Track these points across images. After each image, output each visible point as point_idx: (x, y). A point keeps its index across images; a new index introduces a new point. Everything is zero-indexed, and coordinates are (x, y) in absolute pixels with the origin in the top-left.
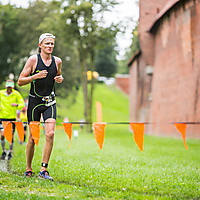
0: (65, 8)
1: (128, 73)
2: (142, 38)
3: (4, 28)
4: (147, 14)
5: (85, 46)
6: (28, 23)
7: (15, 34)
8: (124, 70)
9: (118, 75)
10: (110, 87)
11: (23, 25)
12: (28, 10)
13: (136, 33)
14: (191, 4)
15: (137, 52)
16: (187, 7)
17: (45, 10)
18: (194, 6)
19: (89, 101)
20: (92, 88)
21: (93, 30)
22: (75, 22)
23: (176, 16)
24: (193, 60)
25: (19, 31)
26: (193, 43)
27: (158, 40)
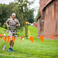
1: (37, 22)
2: (41, 12)
3: (2, 10)
4: (42, 5)
7: (5, 12)
9: (34, 23)
10: (32, 26)
11: (8, 10)
13: (39, 11)
15: (39, 16)
16: (53, 3)
17: (14, 5)
20: (27, 26)
21: (27, 10)
22: (22, 8)
24: (55, 18)
25: (7, 11)
26: (55, 13)
27: (45, 13)
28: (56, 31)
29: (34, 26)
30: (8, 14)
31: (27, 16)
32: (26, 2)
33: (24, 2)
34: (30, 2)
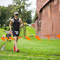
0: (17, 7)
2: (38, 13)
4: (39, 7)
5: (23, 16)
6: (8, 11)
7: (5, 14)
8: (34, 22)
9: (32, 23)
10: (30, 26)
11: (7, 11)
12: (8, 7)
14: (50, 4)
15: (37, 17)
16: (49, 5)
17: (12, 7)
18: (51, 4)
19: (25, 30)
20: (26, 27)
21: (25, 12)
22: (20, 10)
23: (46, 7)
24: (51, 18)
25: (6, 13)
26: (51, 14)
27: (42, 14)
29: (32, 27)
30: (7, 16)
31: (25, 18)
32: (24, 4)
33: (22, 4)
34: (27, 4)
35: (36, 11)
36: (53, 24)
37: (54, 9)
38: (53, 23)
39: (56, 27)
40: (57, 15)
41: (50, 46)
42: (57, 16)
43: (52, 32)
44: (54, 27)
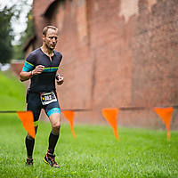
2: (37, 22)
8: (20, 56)
13: (31, 17)
15: (32, 37)
24: (89, 44)
26: (89, 27)
28: (92, 94)
29: (14, 74)
35: (31, 12)
36: (94, 68)
37: (102, 9)
38: (95, 61)
39: (108, 81)
40: (111, 33)
41: (80, 153)
42: (114, 36)
43: (92, 100)
44: (101, 78)
